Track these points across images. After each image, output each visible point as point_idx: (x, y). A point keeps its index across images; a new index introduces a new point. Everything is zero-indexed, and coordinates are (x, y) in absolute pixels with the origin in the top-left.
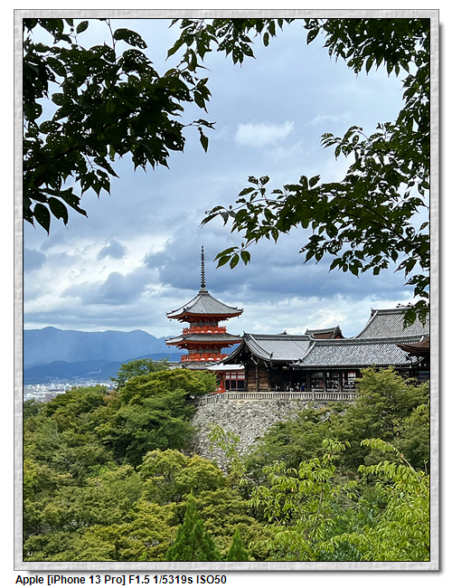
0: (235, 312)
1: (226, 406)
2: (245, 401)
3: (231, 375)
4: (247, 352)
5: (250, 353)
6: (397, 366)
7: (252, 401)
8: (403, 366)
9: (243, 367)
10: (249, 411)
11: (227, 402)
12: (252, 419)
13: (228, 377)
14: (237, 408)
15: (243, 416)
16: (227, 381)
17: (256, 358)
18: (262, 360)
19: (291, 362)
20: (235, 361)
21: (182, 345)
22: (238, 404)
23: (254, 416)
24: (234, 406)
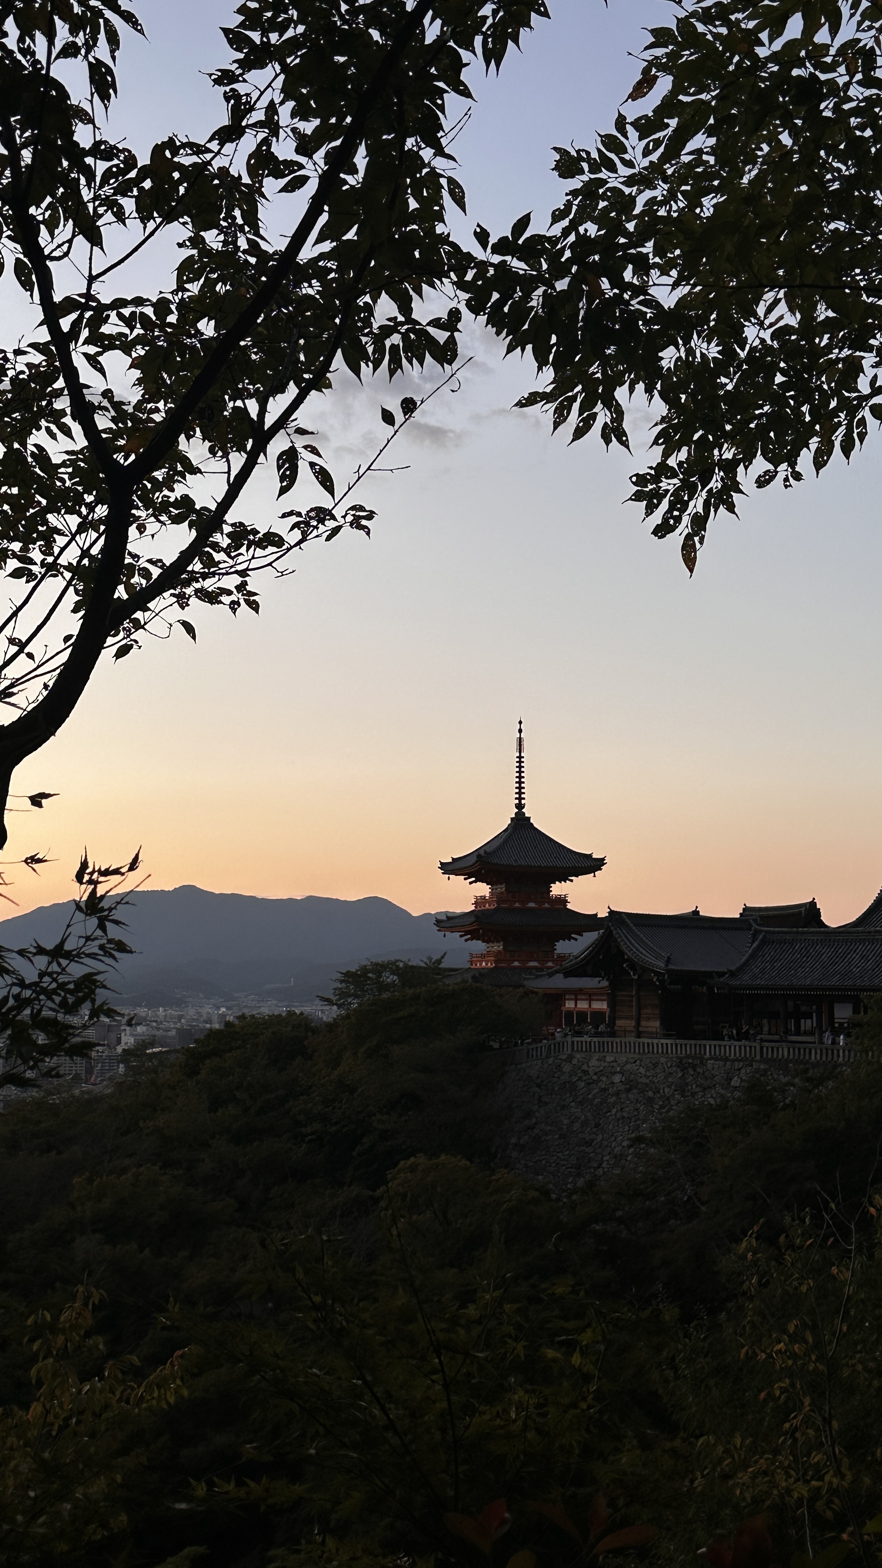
0: (589, 862)
1: (567, 1068)
2: (609, 1058)
3: (576, 1000)
4: (614, 951)
5: (620, 954)
7: (624, 1057)
9: (605, 983)
10: (617, 1078)
11: (570, 1058)
12: (624, 1096)
13: (569, 1005)
14: (590, 1070)
15: (604, 1090)
16: (569, 1014)
17: (634, 964)
18: (647, 970)
19: (709, 975)
20: (589, 969)
21: (474, 935)
22: (594, 1062)
23: (628, 1090)
24: (585, 1067)
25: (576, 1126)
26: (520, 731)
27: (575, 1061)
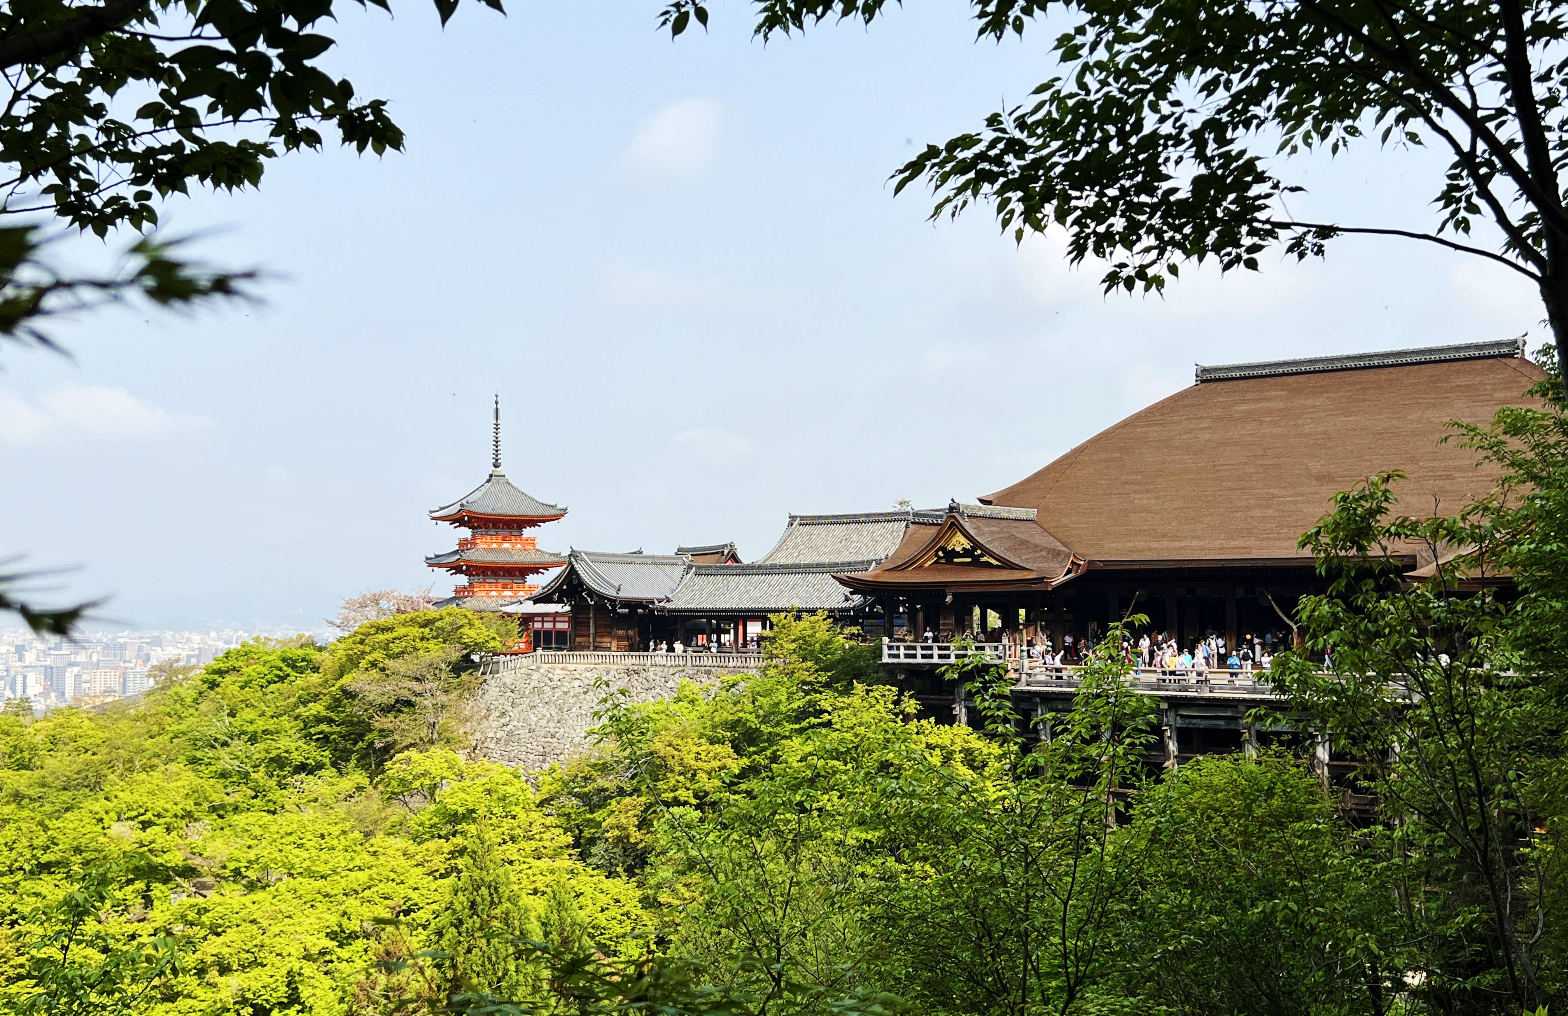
0: (554, 512)
1: (536, 676)
3: (543, 622)
4: (576, 582)
5: (581, 583)
6: (831, 610)
7: (583, 667)
8: (840, 610)
9: (567, 608)
10: (576, 683)
11: (538, 669)
12: (582, 697)
13: (538, 625)
14: (555, 678)
15: (566, 693)
16: (537, 633)
17: (591, 593)
18: (602, 597)
19: (651, 601)
20: (556, 597)
21: (457, 569)
22: (558, 671)
23: (585, 693)
24: (550, 675)
25: (543, 722)
26: (497, 403)
27: (542, 671)
